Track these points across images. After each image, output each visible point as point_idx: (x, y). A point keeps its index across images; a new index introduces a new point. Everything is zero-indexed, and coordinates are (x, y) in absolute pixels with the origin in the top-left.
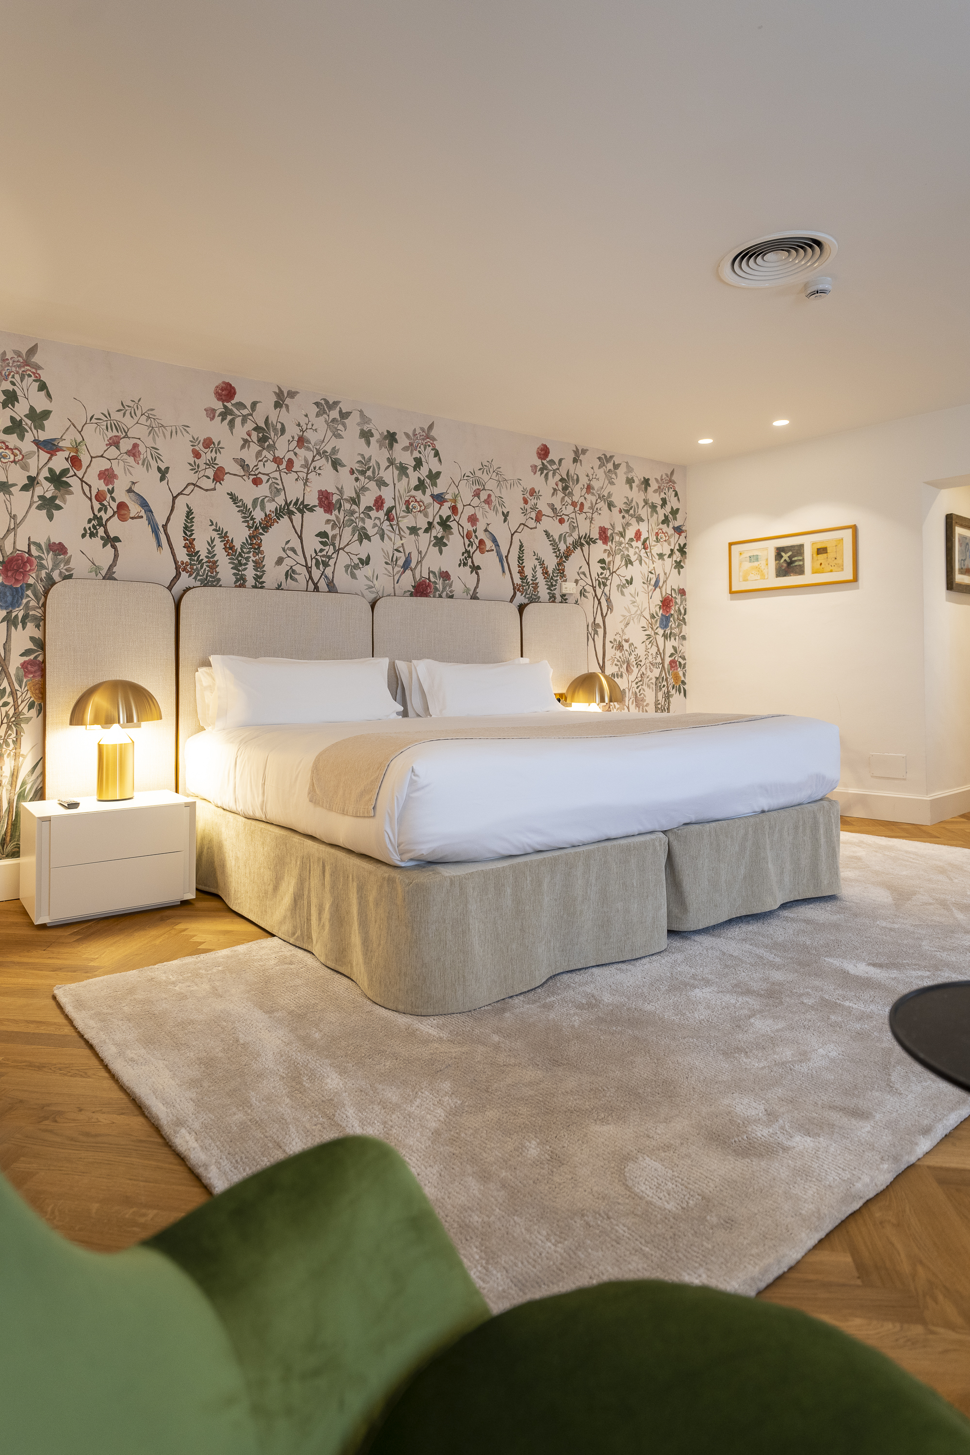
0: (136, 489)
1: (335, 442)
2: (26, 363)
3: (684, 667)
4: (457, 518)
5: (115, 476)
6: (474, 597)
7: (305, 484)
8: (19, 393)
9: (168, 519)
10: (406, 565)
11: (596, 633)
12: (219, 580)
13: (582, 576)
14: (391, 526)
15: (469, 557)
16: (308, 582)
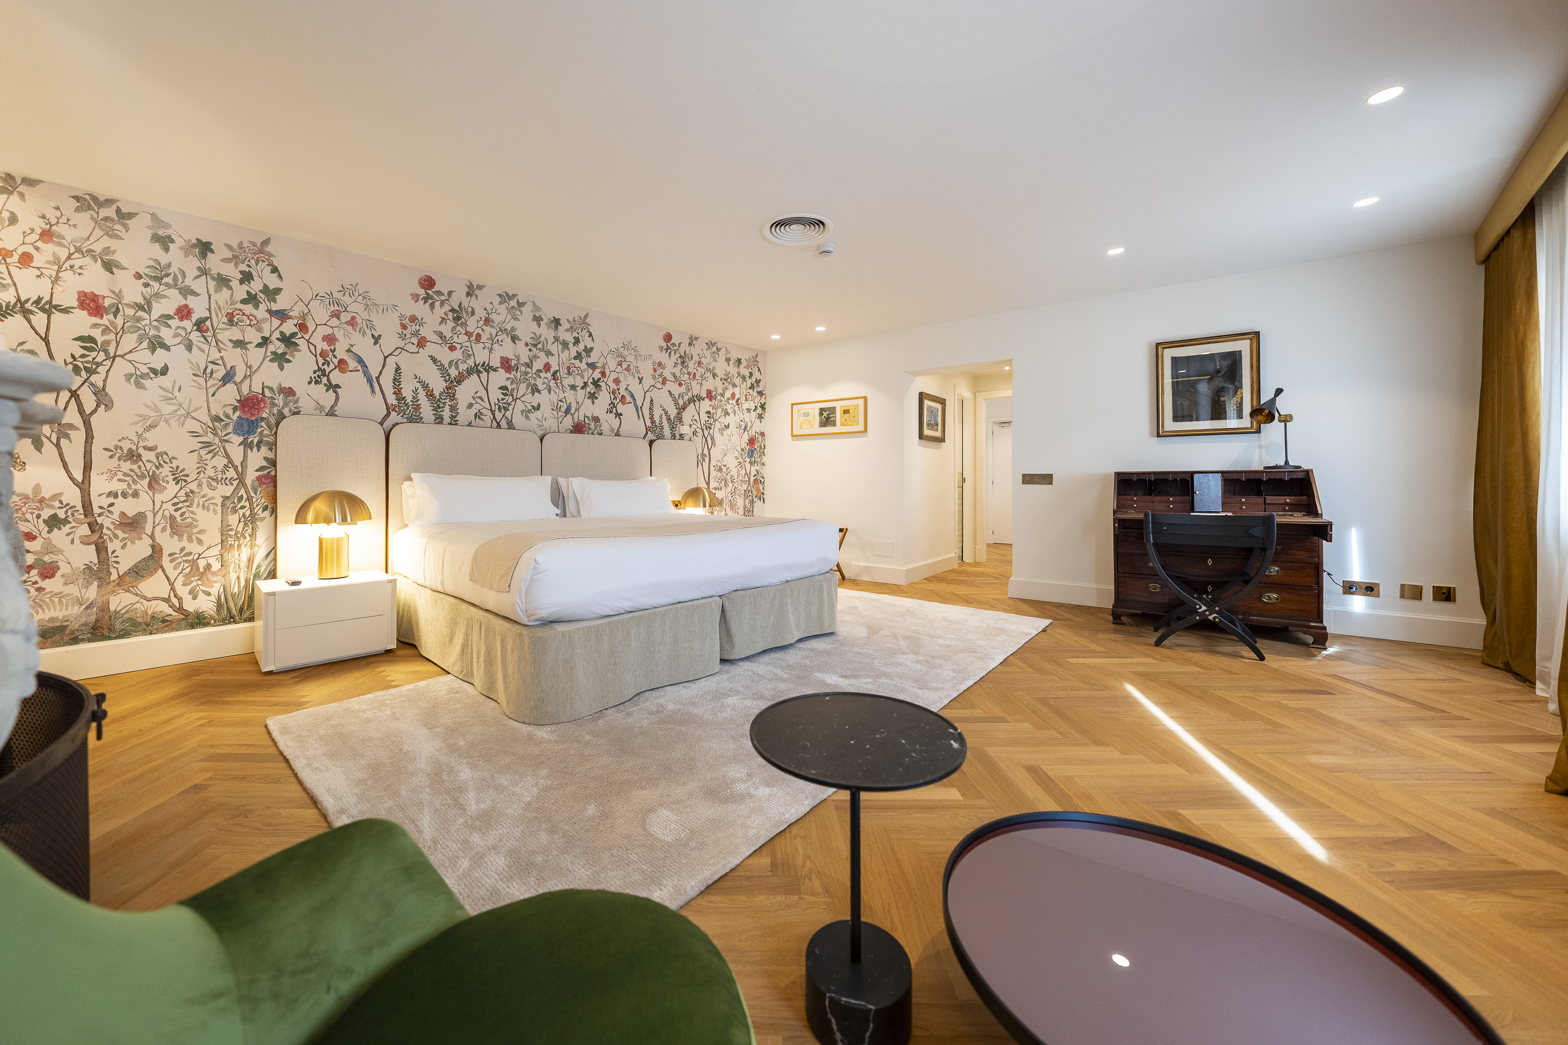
0: (353, 349)
1: (513, 323)
2: (261, 252)
3: (763, 484)
4: (605, 380)
5: (336, 340)
6: (618, 435)
7: (490, 352)
8: (254, 273)
9: (380, 373)
10: (567, 411)
11: (704, 460)
12: (422, 418)
13: (695, 422)
14: (556, 383)
15: (614, 407)
16: (492, 421)
